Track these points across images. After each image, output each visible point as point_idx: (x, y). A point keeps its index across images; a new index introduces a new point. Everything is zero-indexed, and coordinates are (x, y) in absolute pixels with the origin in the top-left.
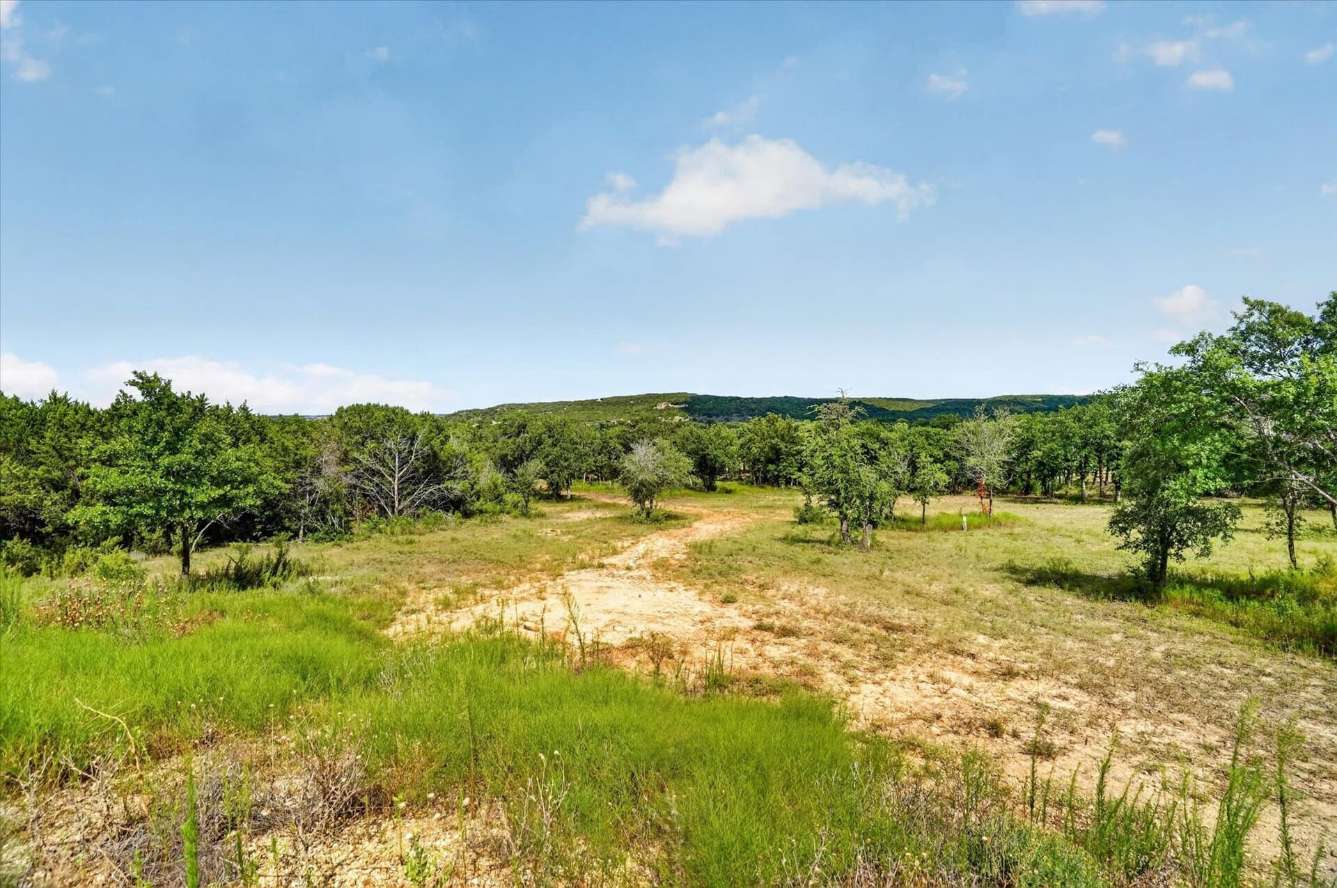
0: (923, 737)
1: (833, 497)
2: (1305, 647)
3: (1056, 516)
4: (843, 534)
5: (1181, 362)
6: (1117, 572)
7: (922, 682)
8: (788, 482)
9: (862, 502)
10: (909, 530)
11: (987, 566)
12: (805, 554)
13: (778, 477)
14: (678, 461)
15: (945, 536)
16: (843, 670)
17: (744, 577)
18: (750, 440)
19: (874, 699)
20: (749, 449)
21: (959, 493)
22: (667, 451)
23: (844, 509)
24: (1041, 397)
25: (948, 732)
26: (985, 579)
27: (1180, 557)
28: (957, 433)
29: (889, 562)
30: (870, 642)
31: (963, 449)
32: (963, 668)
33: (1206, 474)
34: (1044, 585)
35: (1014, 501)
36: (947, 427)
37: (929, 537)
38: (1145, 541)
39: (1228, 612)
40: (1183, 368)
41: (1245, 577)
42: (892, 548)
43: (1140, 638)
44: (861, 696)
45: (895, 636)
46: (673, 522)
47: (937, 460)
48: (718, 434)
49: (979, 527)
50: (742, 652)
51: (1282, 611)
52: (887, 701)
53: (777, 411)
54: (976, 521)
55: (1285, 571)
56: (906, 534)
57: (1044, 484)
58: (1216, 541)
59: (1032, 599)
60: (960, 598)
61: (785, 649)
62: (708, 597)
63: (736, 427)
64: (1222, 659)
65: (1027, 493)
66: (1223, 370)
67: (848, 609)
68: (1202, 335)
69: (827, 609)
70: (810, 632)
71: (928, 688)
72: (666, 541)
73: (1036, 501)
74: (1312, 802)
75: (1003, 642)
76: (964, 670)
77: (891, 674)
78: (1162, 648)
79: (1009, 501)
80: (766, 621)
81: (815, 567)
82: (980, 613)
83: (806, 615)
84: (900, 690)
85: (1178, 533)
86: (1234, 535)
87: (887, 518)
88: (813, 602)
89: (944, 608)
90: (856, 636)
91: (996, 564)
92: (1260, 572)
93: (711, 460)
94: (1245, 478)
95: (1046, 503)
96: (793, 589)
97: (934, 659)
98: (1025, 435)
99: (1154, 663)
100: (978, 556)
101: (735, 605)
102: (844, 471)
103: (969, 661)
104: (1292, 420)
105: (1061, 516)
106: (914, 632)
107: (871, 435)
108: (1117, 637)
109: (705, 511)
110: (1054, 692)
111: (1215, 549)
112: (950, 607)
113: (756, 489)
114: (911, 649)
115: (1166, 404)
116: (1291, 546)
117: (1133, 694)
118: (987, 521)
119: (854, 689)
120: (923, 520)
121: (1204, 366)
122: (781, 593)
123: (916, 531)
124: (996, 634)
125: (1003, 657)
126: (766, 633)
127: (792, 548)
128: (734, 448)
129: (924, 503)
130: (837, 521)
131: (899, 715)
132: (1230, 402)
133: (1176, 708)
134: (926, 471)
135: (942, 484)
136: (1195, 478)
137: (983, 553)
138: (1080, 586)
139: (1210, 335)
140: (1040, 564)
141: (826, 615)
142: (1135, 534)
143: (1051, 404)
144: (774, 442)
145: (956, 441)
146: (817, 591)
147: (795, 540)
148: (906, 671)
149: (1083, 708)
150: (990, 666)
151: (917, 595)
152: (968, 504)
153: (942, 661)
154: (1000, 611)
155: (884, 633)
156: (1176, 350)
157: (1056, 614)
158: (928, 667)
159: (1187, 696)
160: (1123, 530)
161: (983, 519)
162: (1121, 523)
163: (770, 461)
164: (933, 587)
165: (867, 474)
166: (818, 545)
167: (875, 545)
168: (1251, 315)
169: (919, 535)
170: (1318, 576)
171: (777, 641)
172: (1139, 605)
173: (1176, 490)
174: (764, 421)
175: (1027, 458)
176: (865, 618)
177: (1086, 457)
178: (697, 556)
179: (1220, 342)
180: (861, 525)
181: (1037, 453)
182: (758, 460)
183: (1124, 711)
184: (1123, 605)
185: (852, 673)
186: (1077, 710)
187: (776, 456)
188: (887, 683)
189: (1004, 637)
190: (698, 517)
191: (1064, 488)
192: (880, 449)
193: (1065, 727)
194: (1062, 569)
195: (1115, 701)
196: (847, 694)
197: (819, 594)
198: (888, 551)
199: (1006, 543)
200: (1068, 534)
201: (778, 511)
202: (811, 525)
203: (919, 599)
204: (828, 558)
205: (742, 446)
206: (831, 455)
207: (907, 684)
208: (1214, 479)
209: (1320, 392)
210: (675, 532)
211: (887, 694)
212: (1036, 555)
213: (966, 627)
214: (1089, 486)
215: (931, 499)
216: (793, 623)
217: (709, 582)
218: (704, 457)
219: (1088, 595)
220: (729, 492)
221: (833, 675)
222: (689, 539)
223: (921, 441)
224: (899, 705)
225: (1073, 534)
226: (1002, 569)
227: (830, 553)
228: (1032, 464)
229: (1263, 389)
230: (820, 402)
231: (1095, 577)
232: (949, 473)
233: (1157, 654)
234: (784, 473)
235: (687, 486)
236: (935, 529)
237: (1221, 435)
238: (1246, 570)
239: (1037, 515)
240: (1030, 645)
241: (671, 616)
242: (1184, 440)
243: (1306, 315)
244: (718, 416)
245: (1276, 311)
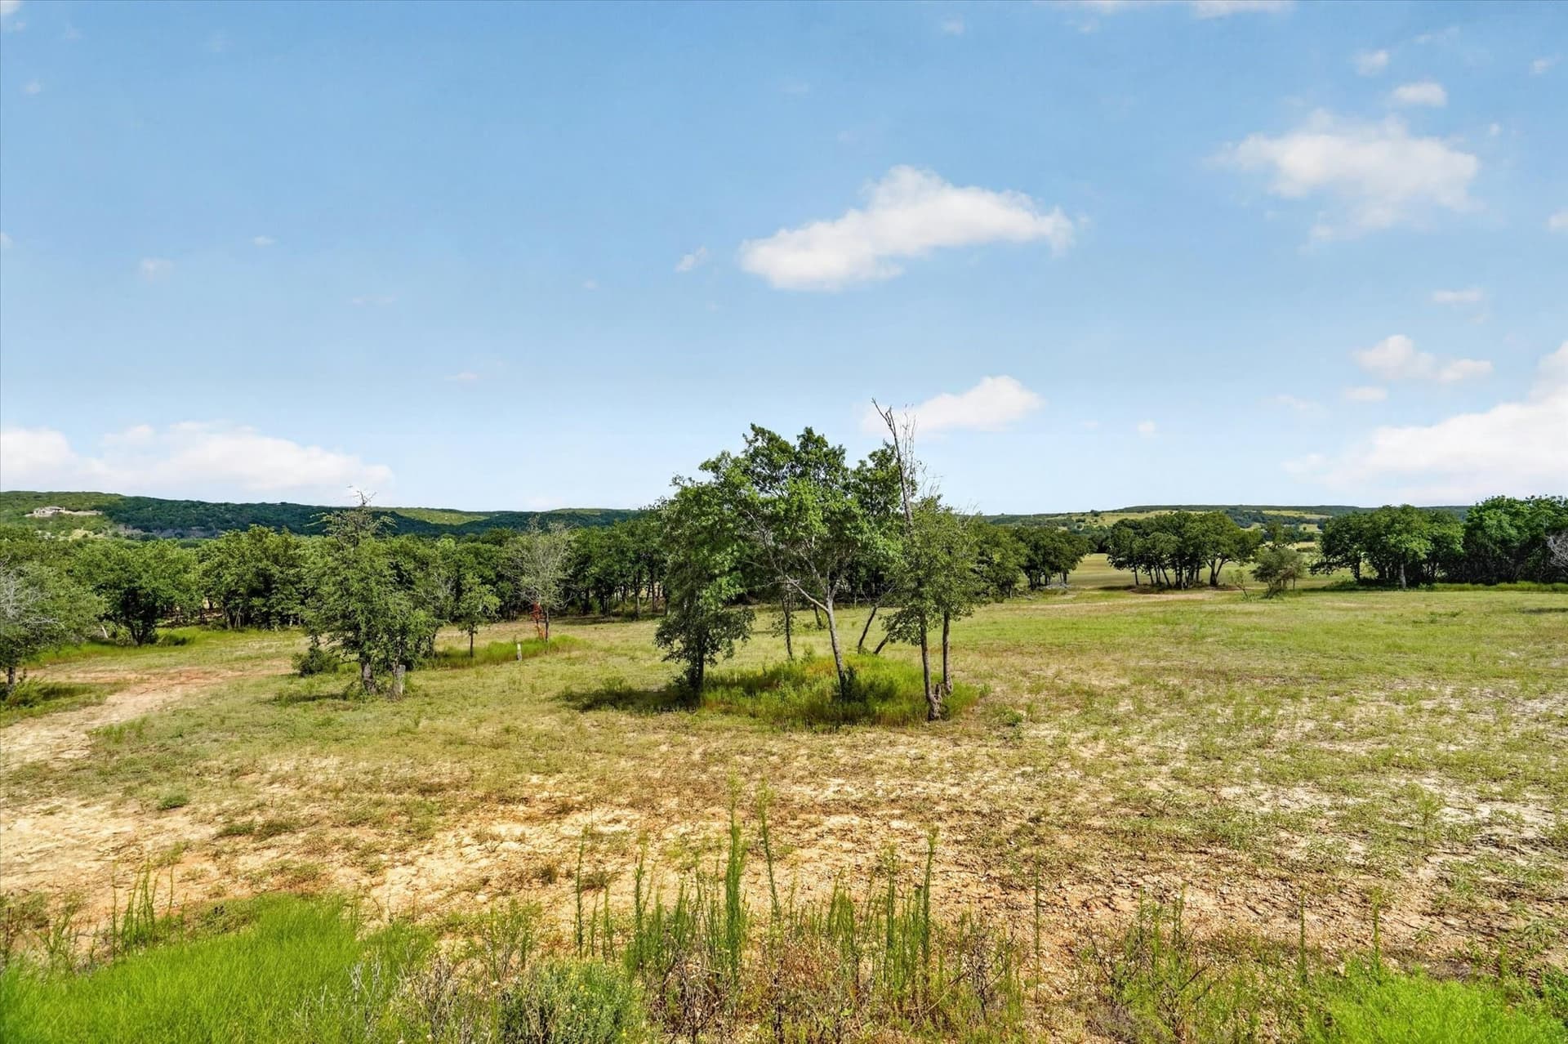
0: (467, 911)
1: (350, 634)
2: (797, 724)
3: (612, 635)
4: (365, 683)
5: (708, 478)
6: (664, 684)
7: (467, 845)
8: (284, 621)
9: (391, 639)
10: (454, 666)
11: (543, 697)
12: (305, 717)
13: (268, 614)
14: (73, 599)
15: (497, 668)
16: (361, 860)
17: (202, 764)
18: (220, 564)
19: (404, 884)
20: (219, 576)
21: (514, 619)
22: (50, 584)
23: (366, 648)
24: (600, 510)
25: (498, 895)
26: (542, 711)
27: (713, 661)
28: (509, 550)
29: (428, 709)
30: (399, 813)
31: (517, 567)
32: (514, 817)
33: (728, 581)
34: (599, 709)
35: (573, 623)
36: (499, 543)
37: (477, 673)
38: (686, 650)
39: (748, 705)
40: (710, 483)
41: (760, 673)
42: (431, 692)
43: (684, 744)
44: (387, 886)
45: (433, 799)
46: (63, 700)
47: (485, 581)
48: (161, 557)
49: (535, 655)
50: (193, 877)
51: (783, 696)
52: (422, 883)
53: (268, 523)
54: (532, 647)
55: (785, 663)
56: (449, 673)
57: (602, 603)
58: (737, 643)
59: (588, 725)
60: (512, 737)
61: (273, 853)
62: (132, 806)
63: (196, 546)
64: (743, 749)
65: (585, 613)
66: (738, 487)
67: (370, 777)
68: (723, 454)
69: (340, 785)
70: (314, 820)
71: (473, 851)
72: (44, 732)
73: (595, 621)
74: (799, 851)
75: (559, 777)
76: (516, 819)
77: (428, 846)
78: (700, 750)
79: (566, 624)
80: (239, 821)
81: (323, 731)
82: (535, 750)
83: (309, 798)
84: (439, 863)
85: (711, 639)
86: (750, 636)
87: (425, 655)
88: (320, 778)
89: (494, 753)
90: (380, 811)
91: (551, 694)
92: (770, 667)
93: (147, 595)
94: (756, 583)
95: (604, 622)
96: (288, 767)
97: (481, 815)
98: (583, 551)
99: (694, 765)
100: (533, 688)
101: (185, 809)
102: (365, 600)
103: (522, 807)
104: (784, 534)
105: (618, 634)
106: (457, 788)
107: (406, 554)
108: (664, 748)
109: (132, 676)
110: (608, 818)
111: (737, 649)
112: (500, 751)
113: (231, 635)
114: (453, 810)
115: (696, 517)
116: (788, 640)
117: (676, 800)
118: (543, 647)
119: (378, 879)
120: (471, 653)
121: (725, 483)
122: (267, 776)
123: (463, 667)
124: (551, 770)
125: (558, 794)
126: (238, 839)
127: (289, 710)
128: (192, 576)
129: (471, 633)
130: (357, 666)
131: (437, 895)
132: (744, 516)
133: (710, 803)
134: (473, 594)
135: (492, 608)
136: (720, 586)
137: (538, 683)
138: (632, 704)
139: (729, 455)
140: (598, 687)
141: (338, 791)
142: (677, 644)
143: (608, 517)
144: (261, 565)
145: (509, 559)
146: (324, 763)
147: (293, 699)
148: (449, 838)
149: (634, 826)
150: (542, 807)
151: (462, 744)
152: (524, 630)
153: (490, 815)
154: (555, 744)
155: (419, 798)
156: (704, 467)
157: (611, 736)
158: (474, 826)
159: (717, 789)
160: (668, 641)
161: (540, 646)
162: (664, 637)
163: (254, 592)
164: (482, 731)
165: (398, 602)
166: (329, 701)
167: (410, 691)
168: (757, 440)
169: (466, 671)
170: (805, 664)
171: (260, 845)
172: (683, 713)
173: (707, 598)
174: (244, 536)
175: (585, 575)
176: (394, 785)
177: (640, 572)
178: (112, 747)
179: (736, 461)
180: (389, 668)
181: (594, 570)
182: (235, 593)
183: (669, 819)
184: (670, 715)
185: (373, 859)
186: (628, 829)
187: (265, 585)
188: (422, 859)
189: (559, 772)
190: (118, 687)
191: (621, 605)
192: (415, 570)
193: (616, 851)
194: (617, 688)
195: (662, 810)
196: (367, 889)
197: (328, 766)
198: (426, 696)
199: (562, 668)
200: (623, 652)
201: (268, 663)
202: (318, 676)
203: (463, 748)
204: (346, 716)
205: (206, 574)
206: (346, 579)
207: (449, 853)
208: (734, 586)
209: (800, 509)
210: (66, 716)
211: (422, 873)
212: (593, 676)
213: (518, 768)
214: (643, 602)
215: (480, 628)
216: (287, 813)
217: (134, 784)
218: (133, 593)
219: (640, 711)
220: (182, 642)
221: (348, 870)
222: (97, 723)
223: (470, 559)
224: (437, 881)
225: (628, 652)
226: (558, 697)
227: (346, 709)
228: (590, 582)
229: (765, 504)
230: (329, 510)
231: (646, 692)
232: (501, 595)
233: (696, 757)
234: (279, 608)
235: (94, 640)
236: (485, 662)
237: (738, 545)
238: (760, 665)
239: (595, 635)
240: (584, 774)
241: (47, 854)
242: (712, 551)
243: (791, 444)
244: (162, 529)
245: (772, 439)
